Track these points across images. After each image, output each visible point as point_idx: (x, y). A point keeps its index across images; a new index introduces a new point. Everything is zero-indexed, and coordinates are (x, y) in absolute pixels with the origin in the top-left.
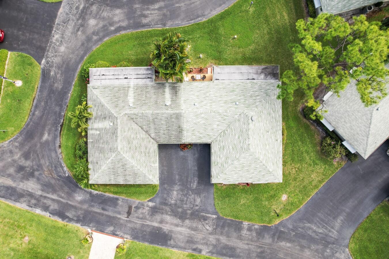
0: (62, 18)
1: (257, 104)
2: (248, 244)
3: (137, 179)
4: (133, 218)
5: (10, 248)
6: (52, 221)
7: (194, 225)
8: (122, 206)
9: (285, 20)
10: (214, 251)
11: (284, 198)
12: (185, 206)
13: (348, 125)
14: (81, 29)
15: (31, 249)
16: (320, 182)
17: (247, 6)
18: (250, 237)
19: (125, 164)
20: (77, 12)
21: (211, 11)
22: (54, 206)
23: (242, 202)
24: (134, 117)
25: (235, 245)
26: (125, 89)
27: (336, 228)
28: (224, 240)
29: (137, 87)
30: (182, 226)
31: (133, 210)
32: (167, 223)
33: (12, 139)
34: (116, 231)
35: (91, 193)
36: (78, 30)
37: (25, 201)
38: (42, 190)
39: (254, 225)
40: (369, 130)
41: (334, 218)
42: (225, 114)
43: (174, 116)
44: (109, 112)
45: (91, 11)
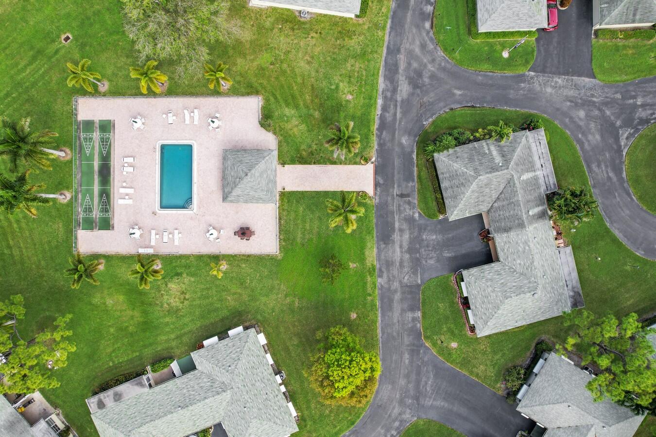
0: (579, 82)
1: (548, 295)
2: (398, 322)
3: (450, 200)
4: (397, 200)
5: (338, 84)
6: (374, 119)
7: (406, 264)
8: (407, 187)
9: (626, 303)
10: (384, 290)
11: (454, 345)
12: (423, 250)
13: (546, 385)
14: (573, 104)
15: (341, 105)
16: (477, 375)
17: (630, 262)
18: (406, 322)
19: (464, 186)
20: (589, 97)
21: (618, 229)
22: (389, 117)
23: (440, 305)
24: (512, 184)
25: (395, 309)
26: (531, 168)
27: (435, 403)
28: (397, 296)
29: (536, 179)
30: (402, 252)
31: (405, 199)
32: (401, 236)
33: (447, 58)
34: (380, 187)
35: (413, 152)
36: (571, 101)
37: (387, 86)
38: (402, 101)
39: (419, 323)
40: (547, 404)
41: (444, 398)
42: (533, 268)
43: (520, 221)
44: (511, 159)
45: (592, 110)
